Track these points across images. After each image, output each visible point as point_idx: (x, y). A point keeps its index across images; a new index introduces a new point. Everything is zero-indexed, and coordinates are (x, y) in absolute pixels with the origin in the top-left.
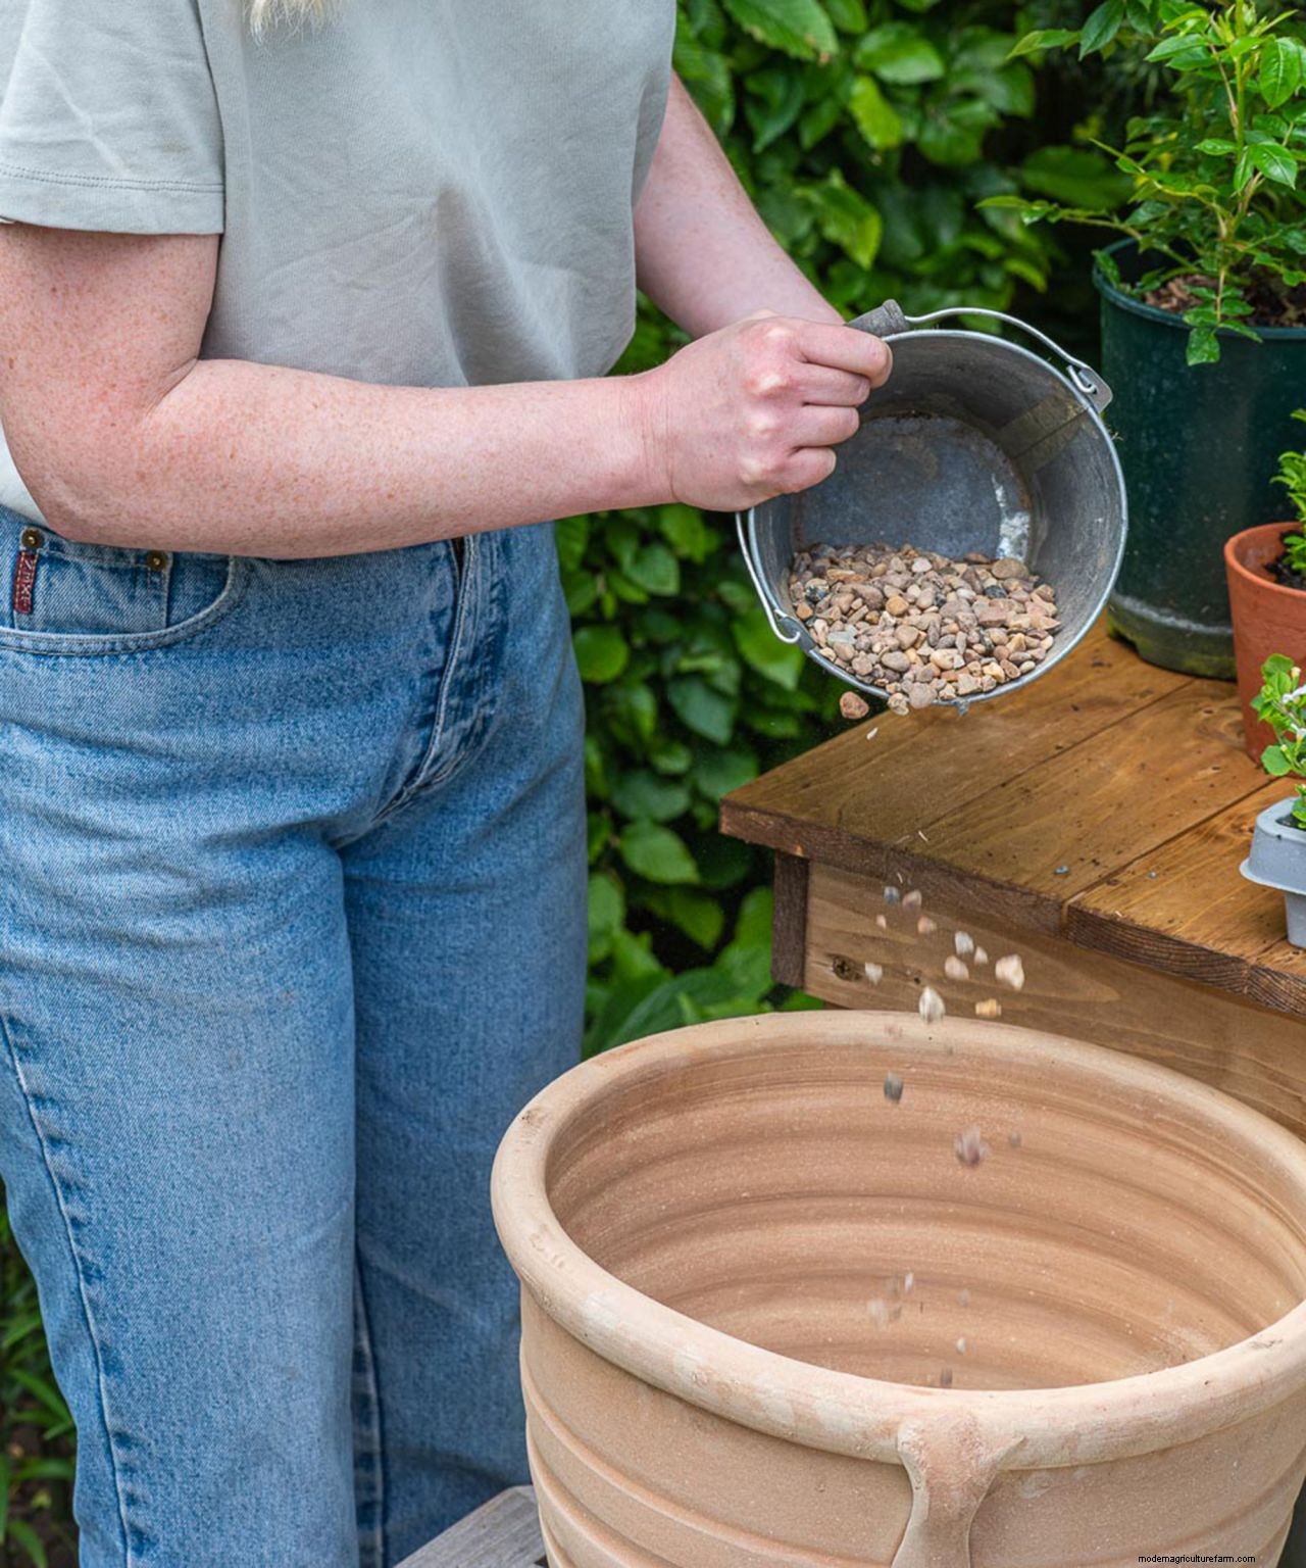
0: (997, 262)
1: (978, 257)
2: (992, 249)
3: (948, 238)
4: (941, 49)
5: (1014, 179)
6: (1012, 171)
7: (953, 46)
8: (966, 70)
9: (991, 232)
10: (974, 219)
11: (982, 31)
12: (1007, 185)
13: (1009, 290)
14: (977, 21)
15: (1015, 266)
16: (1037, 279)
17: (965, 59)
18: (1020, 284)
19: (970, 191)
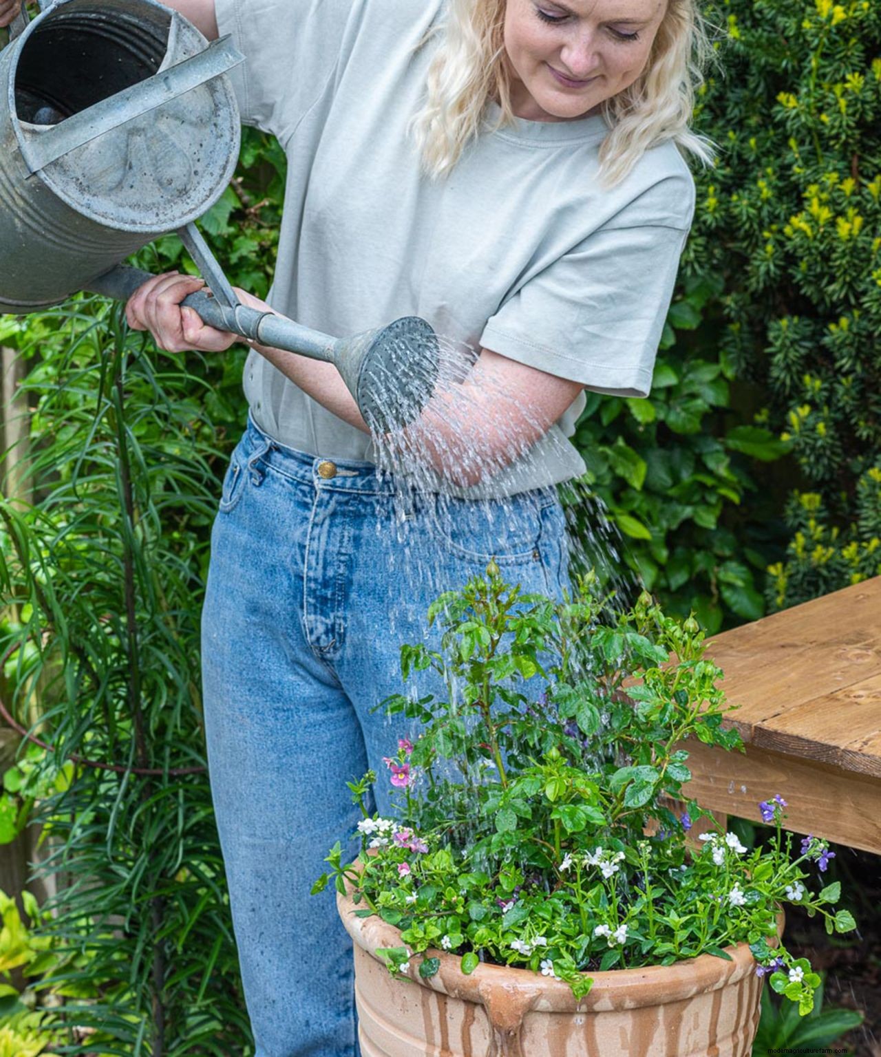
0: (712, 489)
1: (703, 486)
2: (709, 481)
3: (686, 476)
4: (677, 371)
5: (722, 443)
6: (721, 440)
7: (684, 370)
8: (692, 382)
9: (711, 473)
10: (700, 466)
11: (700, 361)
12: (718, 447)
13: (720, 506)
14: (697, 357)
15: (723, 491)
16: (735, 498)
17: (691, 376)
18: (726, 502)
19: (697, 451)
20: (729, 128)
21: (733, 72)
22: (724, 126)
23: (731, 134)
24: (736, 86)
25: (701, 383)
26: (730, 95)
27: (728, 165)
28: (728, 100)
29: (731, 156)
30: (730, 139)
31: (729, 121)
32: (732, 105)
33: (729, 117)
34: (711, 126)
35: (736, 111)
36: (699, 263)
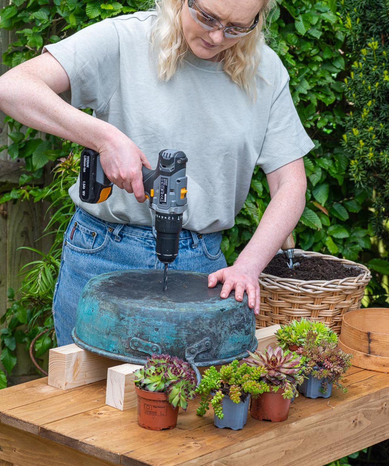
4: (349, 231)
7: (352, 231)
8: (355, 237)
11: (359, 228)
14: (357, 226)
17: (354, 234)
20: (381, 122)
21: (384, 96)
22: (378, 121)
23: (381, 125)
24: (385, 103)
25: (359, 238)
26: (382, 107)
27: (379, 138)
28: (381, 109)
29: (380, 135)
30: (381, 127)
31: (380, 119)
32: (382, 111)
33: (381, 117)
34: (372, 120)
35: (384, 114)
36: (363, 182)
